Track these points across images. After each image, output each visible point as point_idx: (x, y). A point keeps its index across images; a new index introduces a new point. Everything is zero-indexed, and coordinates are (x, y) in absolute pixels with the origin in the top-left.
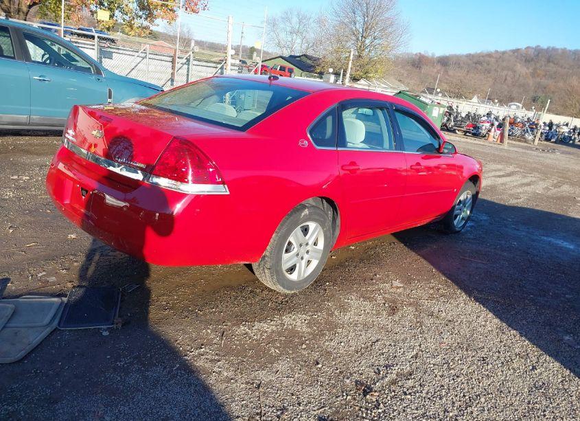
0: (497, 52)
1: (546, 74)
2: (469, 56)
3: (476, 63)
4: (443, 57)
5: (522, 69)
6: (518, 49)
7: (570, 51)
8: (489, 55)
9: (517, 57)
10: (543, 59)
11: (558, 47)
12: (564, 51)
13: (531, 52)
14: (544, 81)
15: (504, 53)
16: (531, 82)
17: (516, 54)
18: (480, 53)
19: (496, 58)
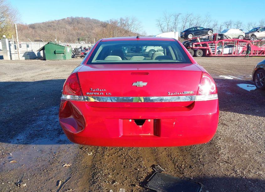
0: (55, 20)
1: (79, 29)
2: (43, 23)
3: (48, 26)
4: (31, 24)
5: (69, 27)
6: (64, 19)
7: (84, 18)
8: (53, 22)
9: (65, 22)
10: (76, 22)
11: (80, 17)
12: (82, 18)
13: (70, 20)
14: (80, 31)
15: (59, 21)
16: (74, 32)
17: (64, 21)
18: (48, 22)
19: (56, 23)
